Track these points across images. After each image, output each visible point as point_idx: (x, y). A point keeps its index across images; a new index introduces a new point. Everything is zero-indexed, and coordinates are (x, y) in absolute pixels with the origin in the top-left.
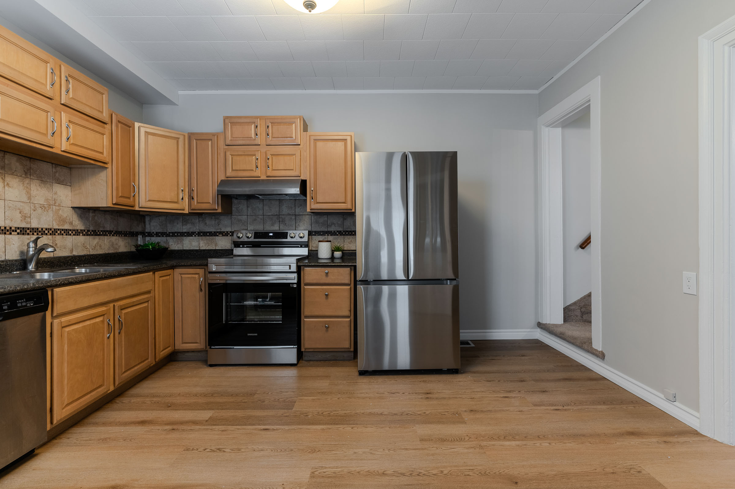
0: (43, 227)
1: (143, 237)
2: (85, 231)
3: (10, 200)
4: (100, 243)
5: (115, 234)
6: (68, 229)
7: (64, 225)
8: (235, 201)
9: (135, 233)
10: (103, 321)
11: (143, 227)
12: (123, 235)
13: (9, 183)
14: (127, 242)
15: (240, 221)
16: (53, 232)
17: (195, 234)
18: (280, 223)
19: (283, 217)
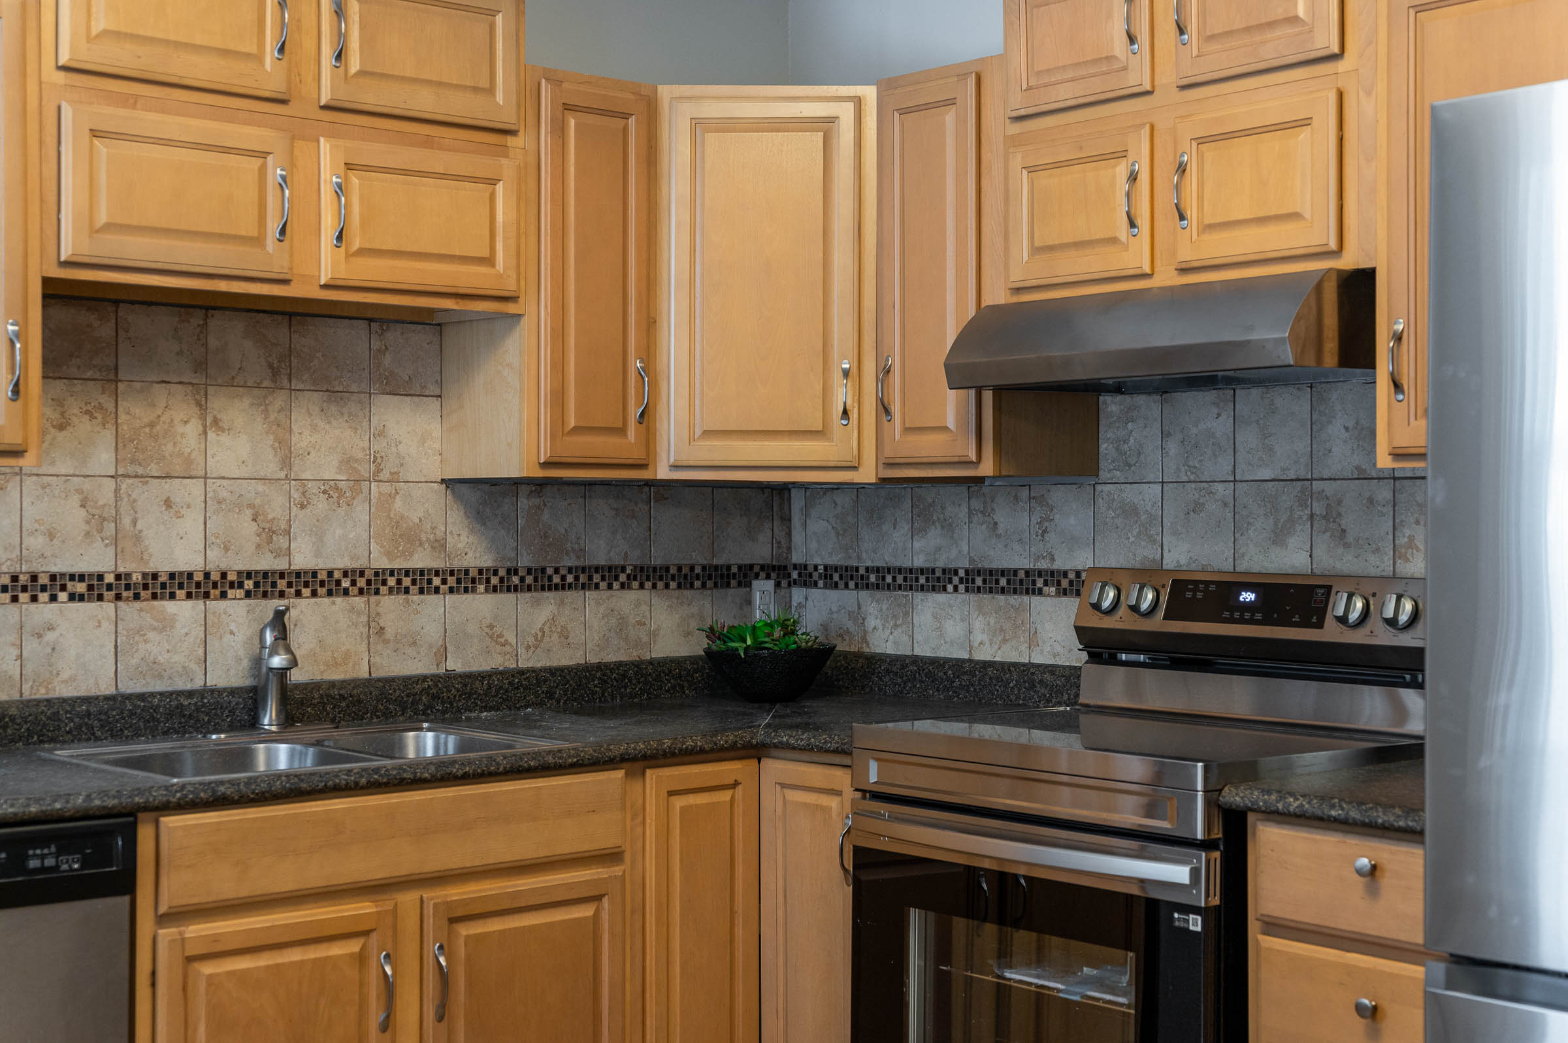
0: (334, 566)
1: (778, 585)
2: (496, 573)
3: (223, 478)
4: (562, 621)
5: (635, 579)
6: (429, 570)
7: (411, 555)
8: (1111, 405)
9: (734, 570)
10: (361, 959)
11: (779, 543)
12: (673, 585)
13: (218, 417)
14: (693, 616)
15: (1130, 511)
16: (369, 582)
17: (956, 580)
18: (1316, 525)
19: (1329, 488)
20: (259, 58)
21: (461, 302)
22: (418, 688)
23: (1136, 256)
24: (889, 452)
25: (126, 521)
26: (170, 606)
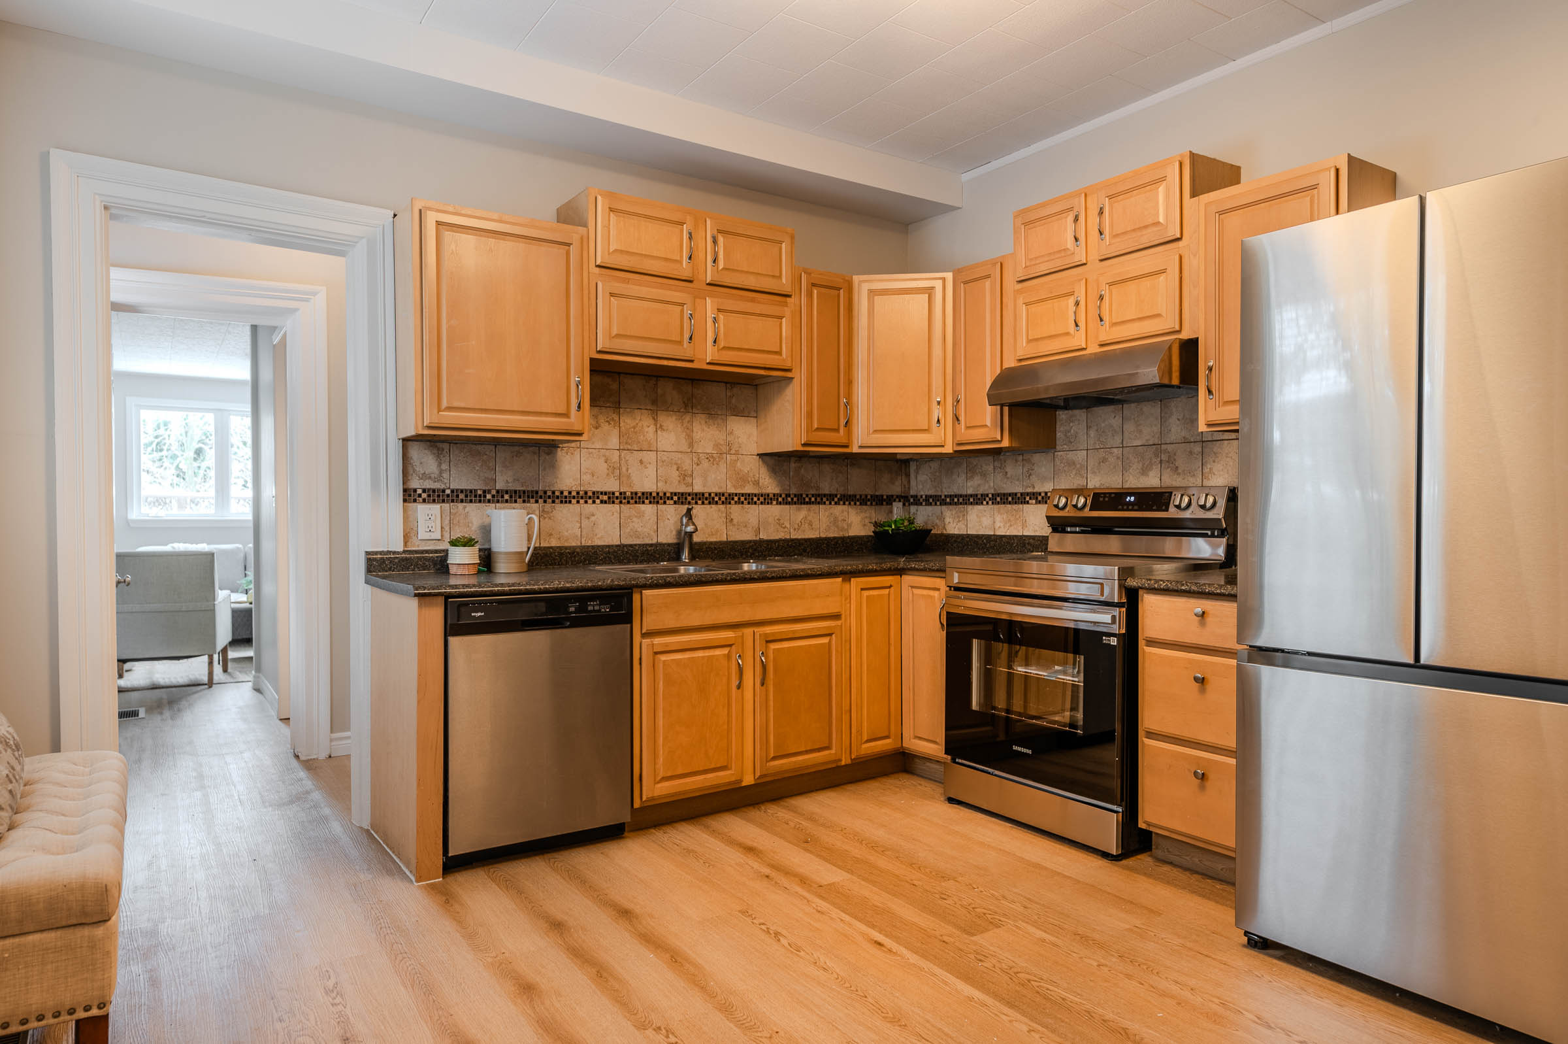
0: (712, 491)
1: (904, 505)
2: (781, 496)
3: (664, 451)
4: (809, 518)
5: (841, 500)
6: (752, 494)
7: (744, 487)
8: (1062, 415)
9: (885, 497)
10: (728, 656)
11: (905, 486)
12: (858, 503)
13: (662, 424)
14: (866, 517)
15: (1071, 464)
16: (726, 499)
17: (987, 499)
18: (1163, 465)
19: (1170, 448)
20: (680, 262)
21: (767, 371)
22: (748, 546)
23: (1078, 340)
24: (959, 439)
25: (624, 469)
26: (642, 507)
